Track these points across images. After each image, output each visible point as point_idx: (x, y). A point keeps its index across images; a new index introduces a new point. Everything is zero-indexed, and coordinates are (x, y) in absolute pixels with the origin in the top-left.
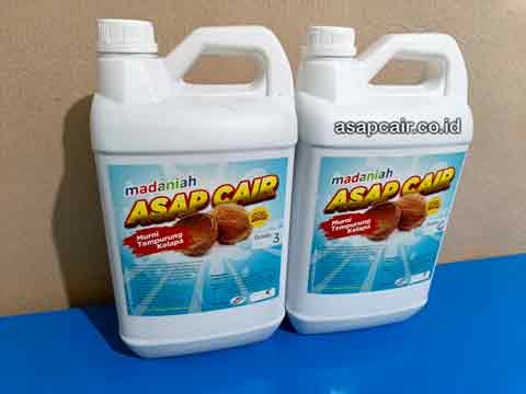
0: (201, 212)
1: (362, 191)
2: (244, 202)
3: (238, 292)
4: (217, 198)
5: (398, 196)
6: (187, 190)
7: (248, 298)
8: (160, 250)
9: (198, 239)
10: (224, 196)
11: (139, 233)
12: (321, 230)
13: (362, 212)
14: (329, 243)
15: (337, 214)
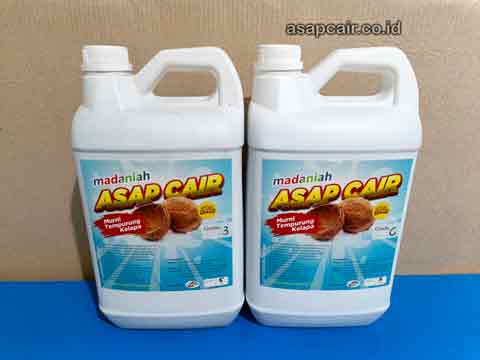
0: (156, 203)
1: (303, 192)
2: (192, 196)
3: (192, 277)
4: (169, 191)
5: (340, 199)
6: (143, 183)
7: (202, 284)
8: (122, 233)
9: (154, 227)
10: (174, 190)
11: (106, 217)
12: (268, 227)
13: (305, 212)
14: (276, 239)
15: (280, 212)
